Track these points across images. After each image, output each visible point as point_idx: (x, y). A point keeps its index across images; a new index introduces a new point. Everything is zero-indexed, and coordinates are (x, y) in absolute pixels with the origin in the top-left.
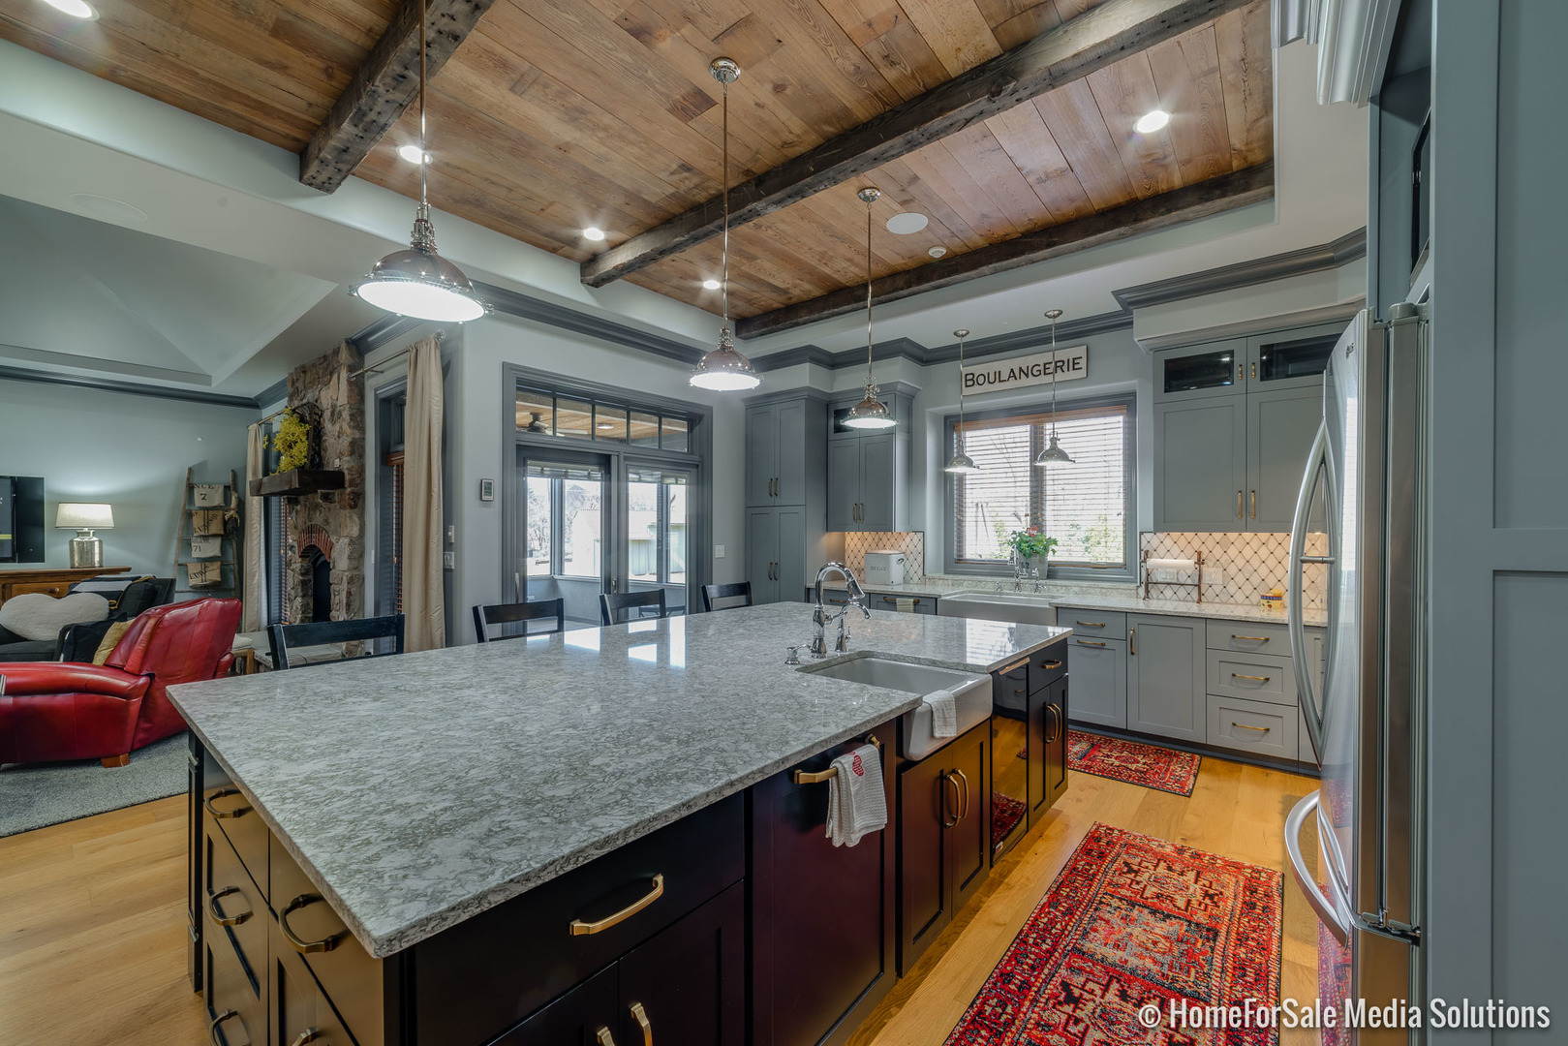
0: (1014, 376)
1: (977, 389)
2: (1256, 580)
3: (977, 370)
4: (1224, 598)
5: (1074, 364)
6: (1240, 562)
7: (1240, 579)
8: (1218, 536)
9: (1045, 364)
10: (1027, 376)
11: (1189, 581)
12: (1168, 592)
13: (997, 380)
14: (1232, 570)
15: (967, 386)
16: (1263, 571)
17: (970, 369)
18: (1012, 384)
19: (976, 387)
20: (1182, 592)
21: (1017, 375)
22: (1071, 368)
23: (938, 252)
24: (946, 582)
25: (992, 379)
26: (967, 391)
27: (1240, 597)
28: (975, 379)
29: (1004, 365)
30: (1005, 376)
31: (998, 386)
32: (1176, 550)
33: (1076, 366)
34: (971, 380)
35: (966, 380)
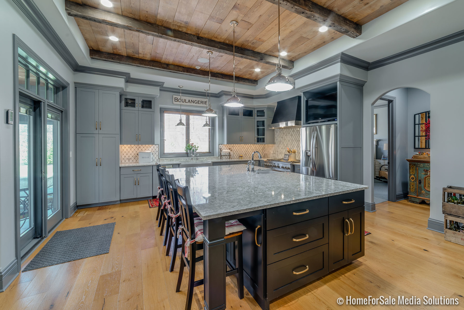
0: (190, 102)
1: (178, 103)
2: (238, 154)
3: (179, 97)
4: (233, 157)
5: (205, 103)
6: (236, 150)
7: (236, 153)
8: (232, 145)
9: (198, 101)
10: (193, 103)
11: (228, 155)
12: (224, 157)
13: (185, 102)
14: (234, 152)
15: (175, 101)
16: (239, 152)
17: (176, 96)
18: (189, 104)
19: (178, 102)
20: (226, 157)
21: (191, 102)
22: (204, 104)
23: (198, 68)
24: (168, 160)
25: (183, 101)
26: (175, 103)
27: (235, 157)
28: (178, 100)
29: (187, 98)
30: (187, 101)
31: (185, 103)
32: (225, 148)
33: (206, 103)
34: (177, 100)
35: (175, 99)
